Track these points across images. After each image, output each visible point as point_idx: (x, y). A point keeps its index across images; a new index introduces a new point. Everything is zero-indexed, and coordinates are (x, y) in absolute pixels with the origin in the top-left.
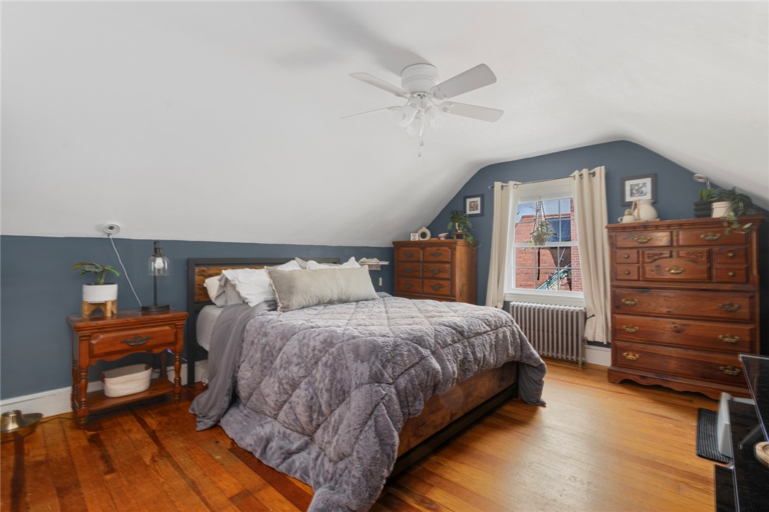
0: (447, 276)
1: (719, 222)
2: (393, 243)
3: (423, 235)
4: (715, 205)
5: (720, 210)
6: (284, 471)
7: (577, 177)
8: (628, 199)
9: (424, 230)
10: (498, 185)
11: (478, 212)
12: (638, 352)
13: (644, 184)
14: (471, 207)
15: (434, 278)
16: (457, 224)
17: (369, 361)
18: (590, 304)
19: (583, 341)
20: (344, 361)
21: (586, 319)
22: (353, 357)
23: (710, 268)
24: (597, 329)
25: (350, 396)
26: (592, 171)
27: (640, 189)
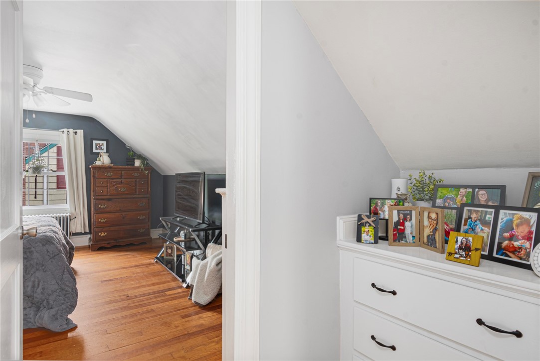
1: (138, 168)
4: (136, 161)
5: (137, 163)
7: (66, 132)
8: (94, 150)
12: (105, 231)
13: (103, 144)
17: (53, 244)
18: (73, 211)
19: (70, 234)
20: (33, 249)
21: (70, 220)
22: (41, 244)
23: (136, 188)
24: (78, 225)
25: (43, 265)
26: (75, 131)
27: (100, 146)
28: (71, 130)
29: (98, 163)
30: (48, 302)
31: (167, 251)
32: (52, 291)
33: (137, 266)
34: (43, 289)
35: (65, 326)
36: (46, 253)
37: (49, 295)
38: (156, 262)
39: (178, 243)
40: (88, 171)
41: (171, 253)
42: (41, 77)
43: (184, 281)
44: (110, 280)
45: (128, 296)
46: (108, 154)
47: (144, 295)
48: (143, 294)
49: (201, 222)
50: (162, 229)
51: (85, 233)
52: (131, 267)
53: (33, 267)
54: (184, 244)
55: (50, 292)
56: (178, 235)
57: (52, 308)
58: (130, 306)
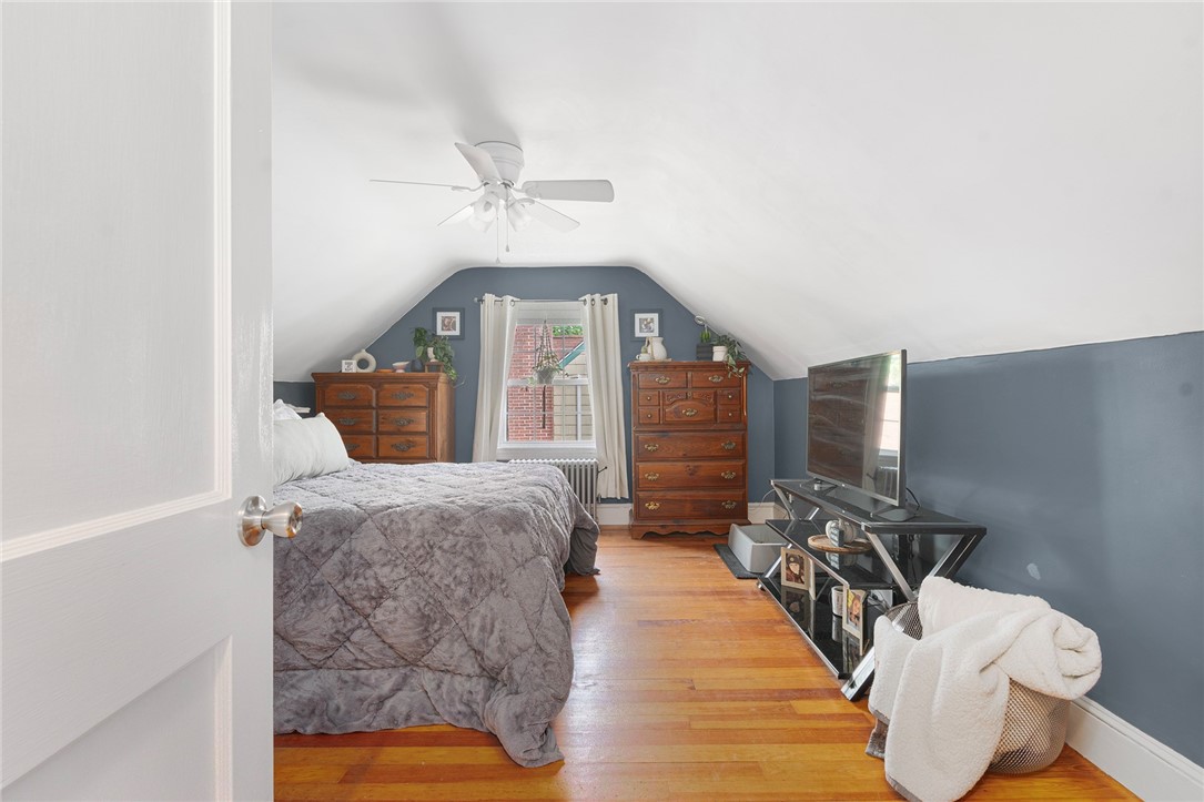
0: (423, 428)
1: (721, 366)
2: (313, 374)
3: (363, 363)
4: (715, 348)
5: (719, 354)
6: (385, 725)
7: (589, 301)
8: (638, 334)
9: (364, 354)
10: (489, 298)
11: (457, 332)
12: (657, 500)
13: (652, 319)
14: (443, 324)
15: (399, 433)
16: (430, 350)
17: (526, 531)
18: (603, 455)
19: (597, 499)
20: (485, 539)
21: (598, 472)
22: (500, 530)
23: (716, 410)
24: (611, 482)
25: (504, 580)
26: (603, 297)
27: (648, 325)
28: (597, 297)
29: (643, 358)
30: (510, 674)
31: (788, 568)
32: (519, 649)
33: (718, 593)
34: (503, 640)
35: (536, 755)
36: (509, 551)
37: (514, 657)
38: (762, 589)
39: (820, 554)
40: (626, 373)
41: (801, 574)
42: (519, 164)
43: (845, 676)
44: (658, 623)
45: (693, 688)
46: (661, 339)
47: (732, 695)
48: (731, 692)
49: (896, 503)
50: (773, 504)
51: (623, 500)
52: (705, 594)
53: (484, 581)
54: (837, 559)
55: (516, 652)
56: (818, 528)
57: (517, 693)
58: (695, 725)
